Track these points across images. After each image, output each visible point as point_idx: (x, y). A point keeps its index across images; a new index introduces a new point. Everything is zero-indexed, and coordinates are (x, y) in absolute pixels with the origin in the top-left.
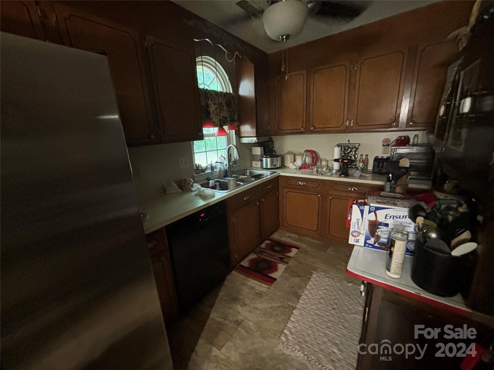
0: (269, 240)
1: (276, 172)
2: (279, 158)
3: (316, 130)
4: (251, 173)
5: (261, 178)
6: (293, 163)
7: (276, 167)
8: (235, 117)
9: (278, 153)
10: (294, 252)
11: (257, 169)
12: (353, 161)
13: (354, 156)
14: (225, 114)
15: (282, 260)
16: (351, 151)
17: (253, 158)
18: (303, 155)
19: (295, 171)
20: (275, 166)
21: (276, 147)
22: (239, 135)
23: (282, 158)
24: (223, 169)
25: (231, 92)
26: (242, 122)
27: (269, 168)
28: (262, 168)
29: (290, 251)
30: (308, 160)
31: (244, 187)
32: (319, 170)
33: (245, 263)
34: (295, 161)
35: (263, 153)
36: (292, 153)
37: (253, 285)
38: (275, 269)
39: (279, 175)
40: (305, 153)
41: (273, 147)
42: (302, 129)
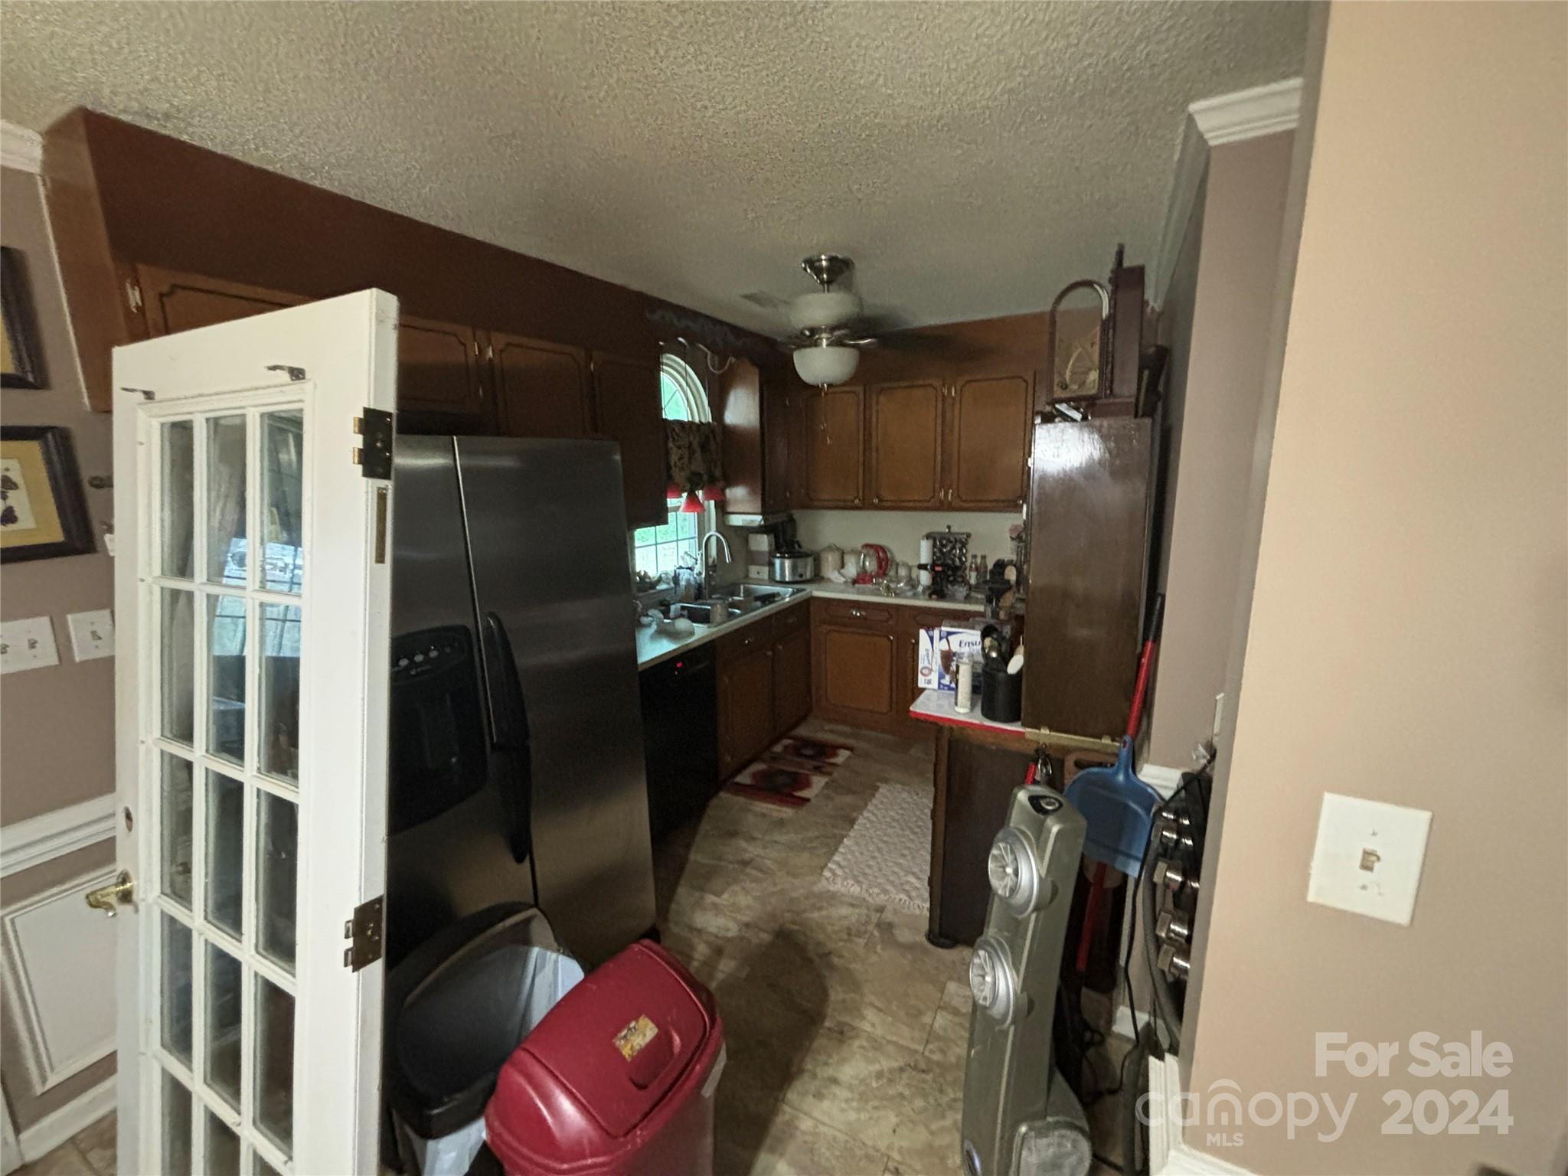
0: (790, 738)
1: (804, 590)
2: (810, 560)
3: (885, 504)
4: (748, 592)
5: (774, 602)
6: (839, 573)
7: (804, 578)
8: (718, 473)
9: (807, 546)
10: (843, 756)
11: (760, 582)
12: (956, 569)
13: (960, 559)
14: (698, 466)
15: (818, 770)
16: (954, 548)
17: (752, 558)
18: (861, 553)
19: (843, 587)
20: (801, 576)
21: (802, 535)
22: (722, 509)
23: (815, 560)
24: (693, 583)
25: (711, 421)
26: (730, 482)
27: (787, 579)
28: (772, 580)
29: (835, 755)
30: (870, 565)
31: (742, 620)
32: (892, 585)
33: (744, 778)
34: (843, 566)
35: (773, 547)
36: (838, 549)
37: (765, 811)
38: (807, 784)
39: (809, 595)
40: (865, 551)
41: (794, 536)
42: (857, 501)
